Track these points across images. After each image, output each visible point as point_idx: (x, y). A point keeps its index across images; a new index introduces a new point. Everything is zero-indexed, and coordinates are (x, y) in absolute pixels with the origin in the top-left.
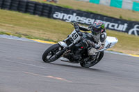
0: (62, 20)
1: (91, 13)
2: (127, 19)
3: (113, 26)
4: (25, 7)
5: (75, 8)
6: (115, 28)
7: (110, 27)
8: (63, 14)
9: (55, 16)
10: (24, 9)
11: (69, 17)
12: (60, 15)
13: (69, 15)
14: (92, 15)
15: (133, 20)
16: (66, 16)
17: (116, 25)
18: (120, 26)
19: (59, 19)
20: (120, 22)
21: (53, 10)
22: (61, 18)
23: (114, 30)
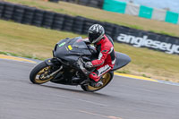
0: (129, 44)
1: (167, 36)
4: (81, 27)
5: (146, 28)
10: (80, 30)
14: (167, 38)
19: (125, 43)
21: (118, 31)
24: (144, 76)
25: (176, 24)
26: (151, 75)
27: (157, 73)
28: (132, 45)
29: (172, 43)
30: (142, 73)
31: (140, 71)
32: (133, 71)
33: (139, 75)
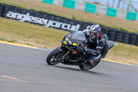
0: (16, 19)
1: (45, 13)
2: (80, 20)
3: (66, 26)
5: (28, 8)
6: (68, 28)
7: (63, 27)
8: (16, 14)
9: (8, 15)
11: (23, 17)
12: (13, 15)
13: (23, 15)
14: (45, 15)
15: (86, 21)
16: (20, 16)
17: (69, 26)
18: (73, 26)
19: (13, 19)
20: (72, 23)
21: (6, 9)
22: (15, 17)
23: (67, 30)
24: (28, 44)
25: (51, 4)
26: (33, 44)
27: (37, 42)
28: (18, 20)
29: (49, 19)
30: (26, 42)
31: (24, 40)
32: (19, 41)
33: (24, 44)
